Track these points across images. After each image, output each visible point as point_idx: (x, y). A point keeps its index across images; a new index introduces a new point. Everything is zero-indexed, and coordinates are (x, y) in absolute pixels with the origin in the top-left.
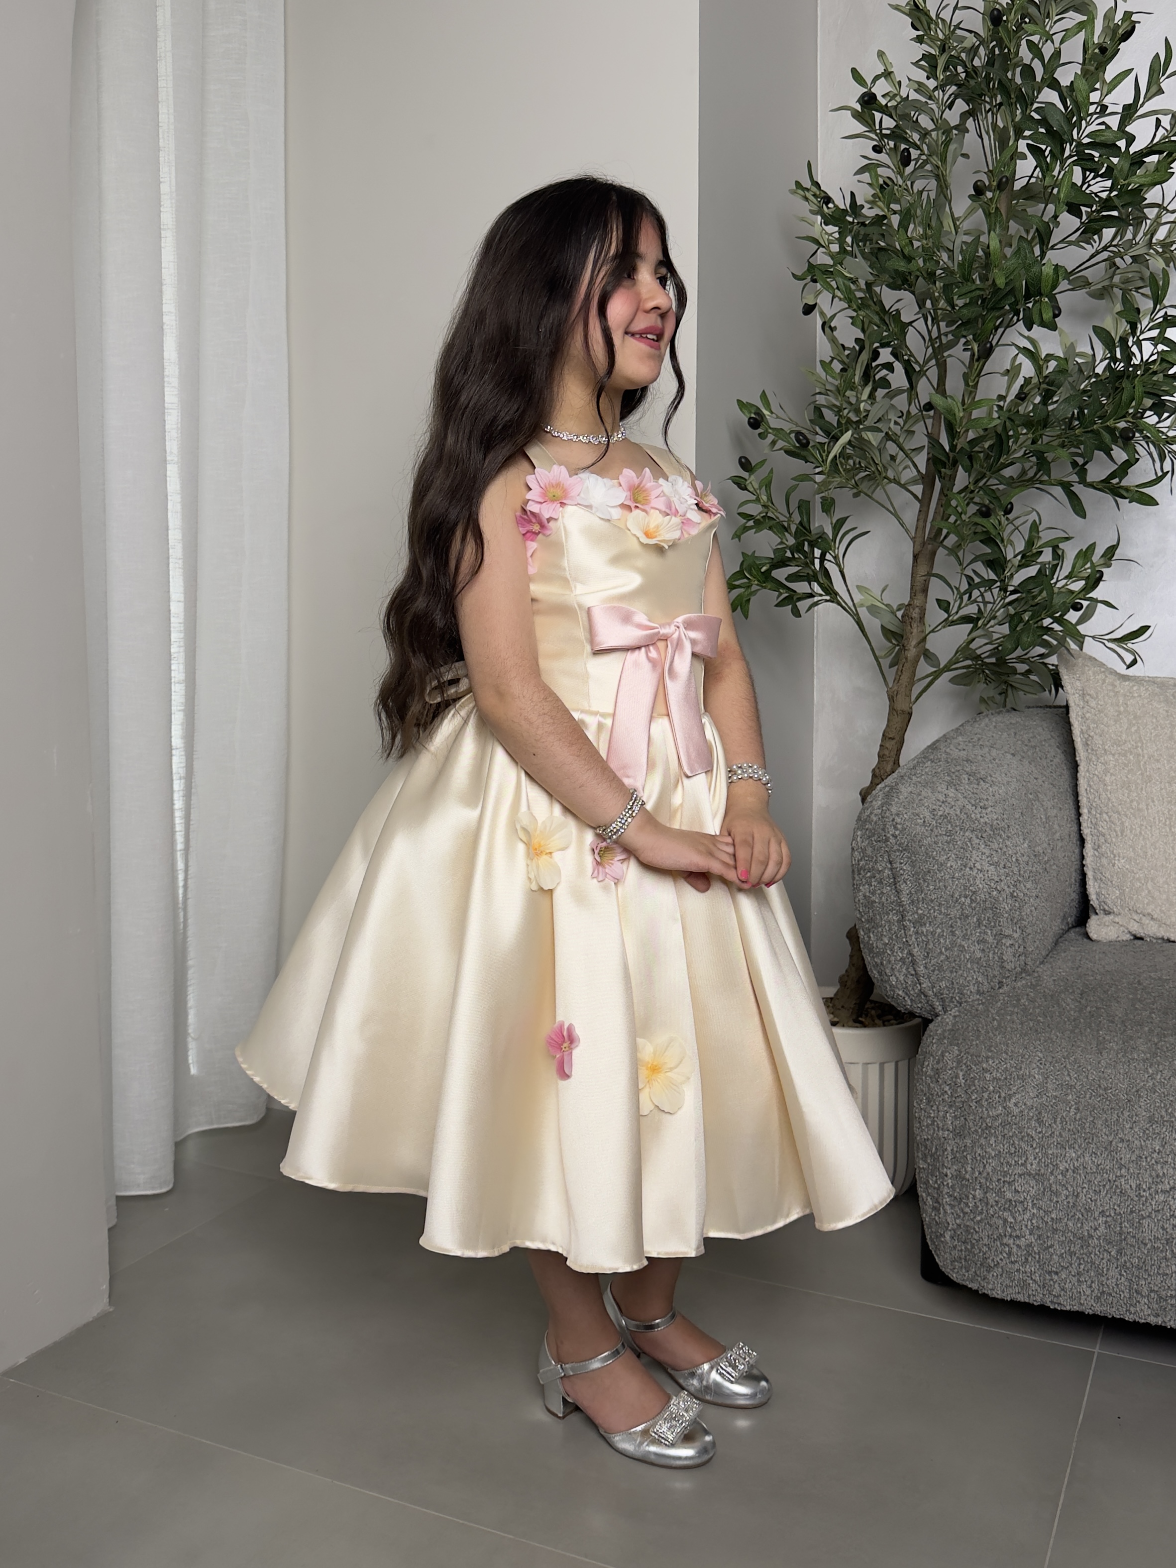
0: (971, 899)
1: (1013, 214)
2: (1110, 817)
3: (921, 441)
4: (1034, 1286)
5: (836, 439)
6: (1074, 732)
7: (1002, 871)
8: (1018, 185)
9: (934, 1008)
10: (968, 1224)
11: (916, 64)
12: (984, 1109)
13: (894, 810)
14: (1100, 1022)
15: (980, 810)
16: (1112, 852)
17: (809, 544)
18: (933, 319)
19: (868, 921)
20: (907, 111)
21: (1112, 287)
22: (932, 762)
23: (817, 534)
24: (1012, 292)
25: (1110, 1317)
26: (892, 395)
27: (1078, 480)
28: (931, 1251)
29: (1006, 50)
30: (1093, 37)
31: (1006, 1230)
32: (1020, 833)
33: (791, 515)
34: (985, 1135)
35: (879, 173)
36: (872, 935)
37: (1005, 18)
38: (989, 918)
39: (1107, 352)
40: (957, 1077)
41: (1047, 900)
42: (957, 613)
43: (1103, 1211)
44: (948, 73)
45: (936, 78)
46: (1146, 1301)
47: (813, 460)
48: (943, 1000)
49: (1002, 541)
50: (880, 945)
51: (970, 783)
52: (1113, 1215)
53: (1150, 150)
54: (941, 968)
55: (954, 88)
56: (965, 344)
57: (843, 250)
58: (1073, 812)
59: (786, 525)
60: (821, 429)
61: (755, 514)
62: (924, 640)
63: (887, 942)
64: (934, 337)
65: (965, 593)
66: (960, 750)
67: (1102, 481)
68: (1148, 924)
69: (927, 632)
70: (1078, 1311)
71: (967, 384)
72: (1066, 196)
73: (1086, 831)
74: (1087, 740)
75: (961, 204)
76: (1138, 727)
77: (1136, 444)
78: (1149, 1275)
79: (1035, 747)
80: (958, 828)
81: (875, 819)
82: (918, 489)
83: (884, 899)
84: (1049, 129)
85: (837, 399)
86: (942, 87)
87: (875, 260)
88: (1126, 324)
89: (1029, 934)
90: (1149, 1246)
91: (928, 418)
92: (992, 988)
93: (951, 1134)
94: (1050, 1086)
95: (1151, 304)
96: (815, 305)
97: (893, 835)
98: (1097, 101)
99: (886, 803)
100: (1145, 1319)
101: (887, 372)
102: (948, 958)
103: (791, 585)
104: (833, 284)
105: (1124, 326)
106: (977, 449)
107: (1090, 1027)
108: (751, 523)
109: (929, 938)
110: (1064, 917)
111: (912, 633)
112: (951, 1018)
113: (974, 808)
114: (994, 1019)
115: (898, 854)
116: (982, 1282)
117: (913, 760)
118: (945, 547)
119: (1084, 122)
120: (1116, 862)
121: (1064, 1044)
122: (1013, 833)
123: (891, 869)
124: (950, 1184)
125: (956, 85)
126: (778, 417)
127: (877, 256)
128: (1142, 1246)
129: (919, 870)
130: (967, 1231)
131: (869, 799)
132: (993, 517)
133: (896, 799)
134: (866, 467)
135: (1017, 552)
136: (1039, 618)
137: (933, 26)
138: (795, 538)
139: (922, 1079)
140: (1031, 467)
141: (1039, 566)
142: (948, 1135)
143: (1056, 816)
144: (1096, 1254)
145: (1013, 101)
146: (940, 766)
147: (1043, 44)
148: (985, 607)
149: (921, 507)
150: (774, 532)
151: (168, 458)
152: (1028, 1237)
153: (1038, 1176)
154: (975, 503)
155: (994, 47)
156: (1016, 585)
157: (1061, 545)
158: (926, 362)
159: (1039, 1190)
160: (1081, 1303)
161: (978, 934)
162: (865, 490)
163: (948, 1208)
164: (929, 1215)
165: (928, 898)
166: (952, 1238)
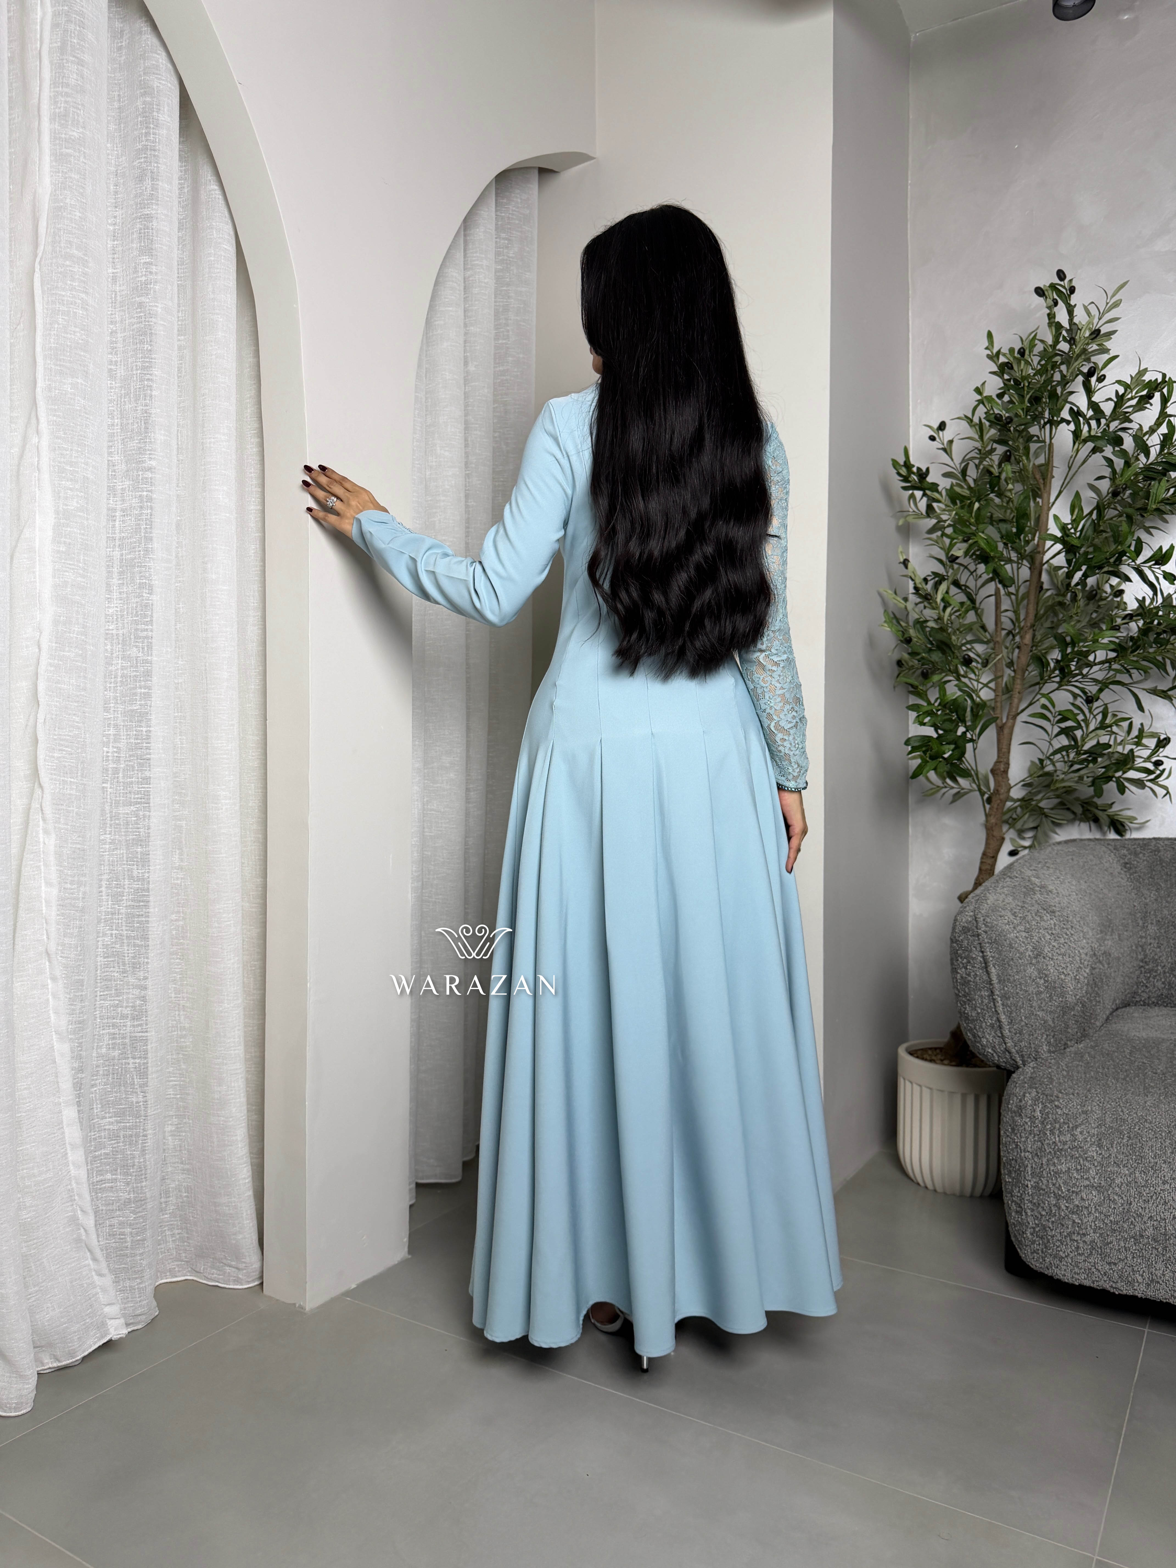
0: (1045, 981)
4: (1097, 1274)
7: (1068, 960)
9: (1016, 1062)
10: (1044, 1223)
12: (1056, 1136)
13: (984, 912)
28: (1014, 1246)
31: (1074, 1229)
34: (1057, 1156)
40: (1035, 1111)
50: (974, 1015)
54: (1021, 1032)
63: (980, 1011)
83: (977, 979)
94: (1108, 1119)
97: (984, 931)
99: (978, 907)
102: (1026, 1024)
109: (1012, 1008)
112: (1030, 1069)
115: (987, 945)
116: (1056, 1270)
121: (1118, 1089)
123: (983, 957)
124: (1030, 1193)
129: (1004, 958)
130: (1044, 1230)
131: (965, 901)
142: (1029, 1156)
152: (1092, 1235)
160: (1135, 1289)
163: (1029, 1211)
164: (1013, 1217)
165: (1012, 979)
166: (1032, 1234)
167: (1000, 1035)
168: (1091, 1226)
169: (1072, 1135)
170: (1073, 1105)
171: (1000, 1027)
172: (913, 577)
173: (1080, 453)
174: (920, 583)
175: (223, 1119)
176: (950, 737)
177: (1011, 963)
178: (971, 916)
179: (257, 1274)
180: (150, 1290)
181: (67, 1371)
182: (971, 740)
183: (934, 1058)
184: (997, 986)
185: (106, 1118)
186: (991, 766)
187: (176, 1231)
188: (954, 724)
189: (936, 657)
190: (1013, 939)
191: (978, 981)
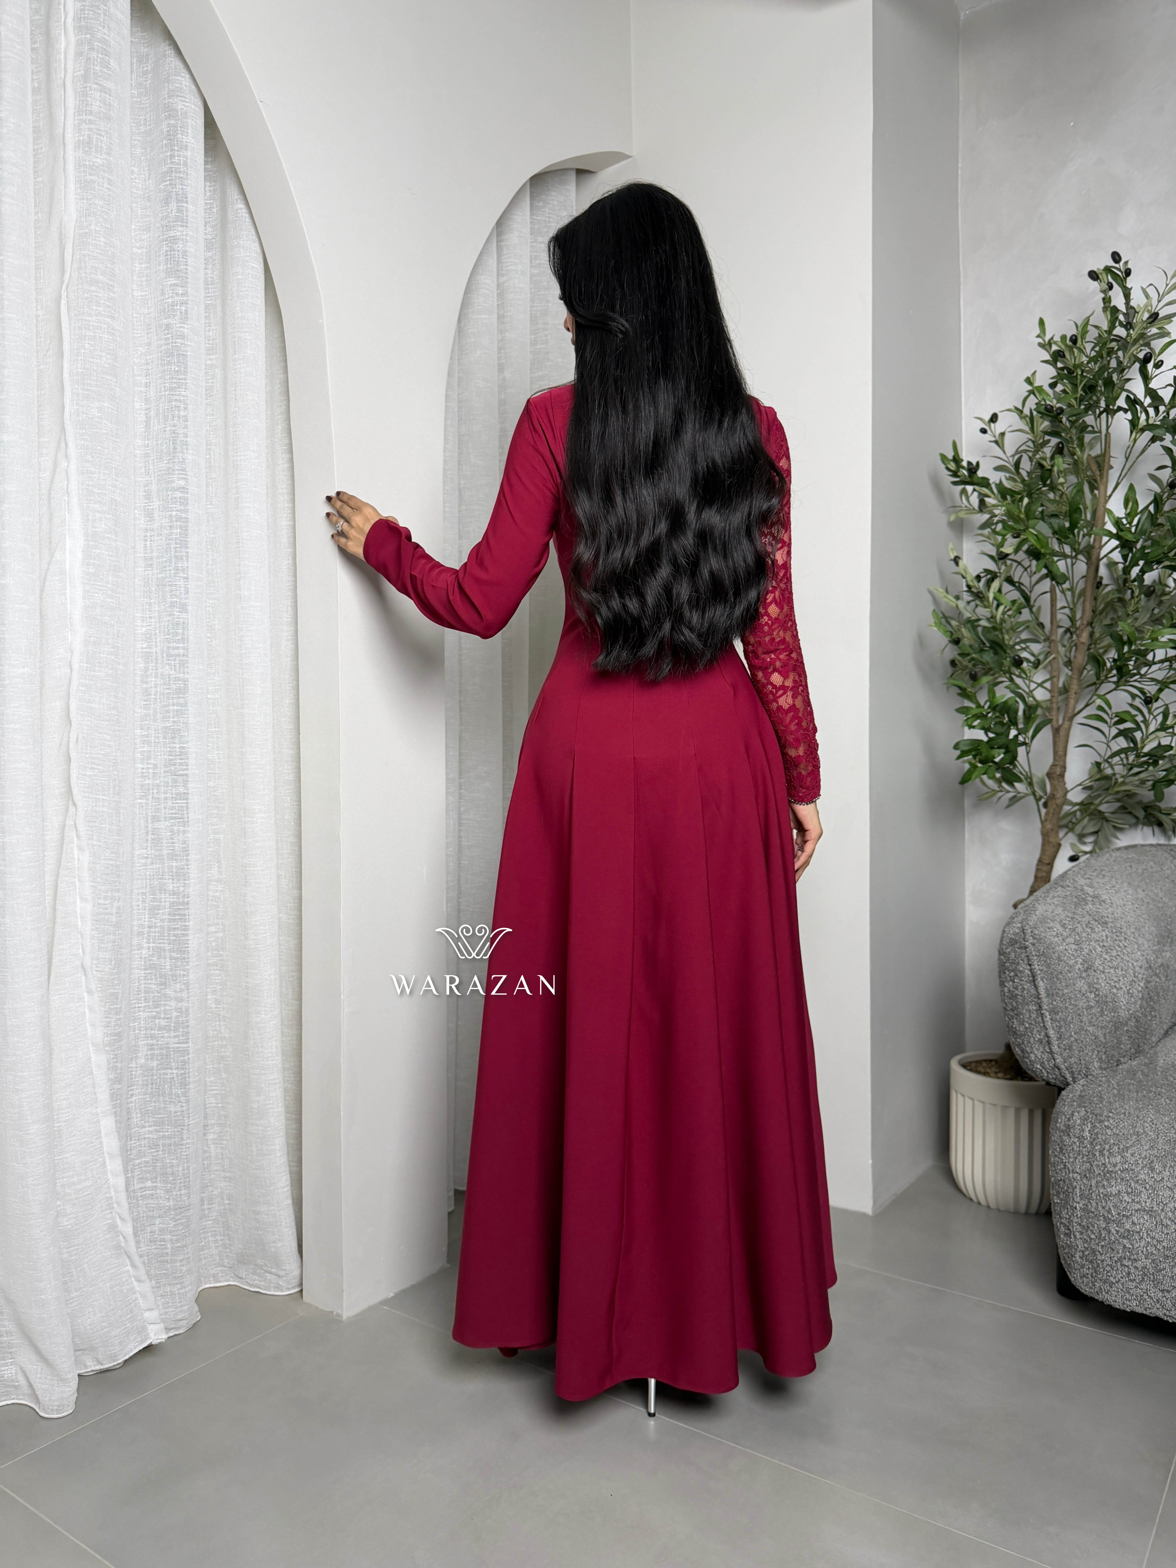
0: (1096, 995)
4: (1149, 1301)
9: (1065, 1079)
10: (1094, 1247)
12: (1106, 1158)
13: (1032, 923)
28: (1064, 1269)
31: (1125, 1254)
34: (1107, 1178)
40: (1084, 1131)
50: (1022, 1029)
54: (1071, 1048)
63: (1027, 1026)
83: (1025, 993)
102: (1076, 1040)
109: (1061, 1023)
112: (1080, 1086)
115: (1035, 958)
116: (1105, 1295)
123: (1030, 970)
124: (1079, 1216)
129: (1052, 971)
130: (1093, 1253)
142: (1077, 1177)
152: (1143, 1260)
163: (1077, 1234)
164: (1062, 1240)
165: (1060, 993)
166: (1081, 1258)
167: (1048, 1051)
168: (1142, 1252)
169: (1122, 1157)
170: (1124, 1126)
171: (1049, 1043)
172: (964, 574)
173: (1138, 442)
174: (972, 581)
175: (261, 1128)
176: (1002, 740)
177: (1060, 976)
178: (1018, 928)
179: (296, 1281)
180: (192, 1295)
181: (108, 1374)
182: (1024, 744)
183: (988, 1070)
184: (1045, 1000)
185: (145, 1127)
186: (1046, 769)
187: (219, 1238)
188: (1005, 727)
189: (988, 657)
190: (1061, 952)
191: (1026, 995)
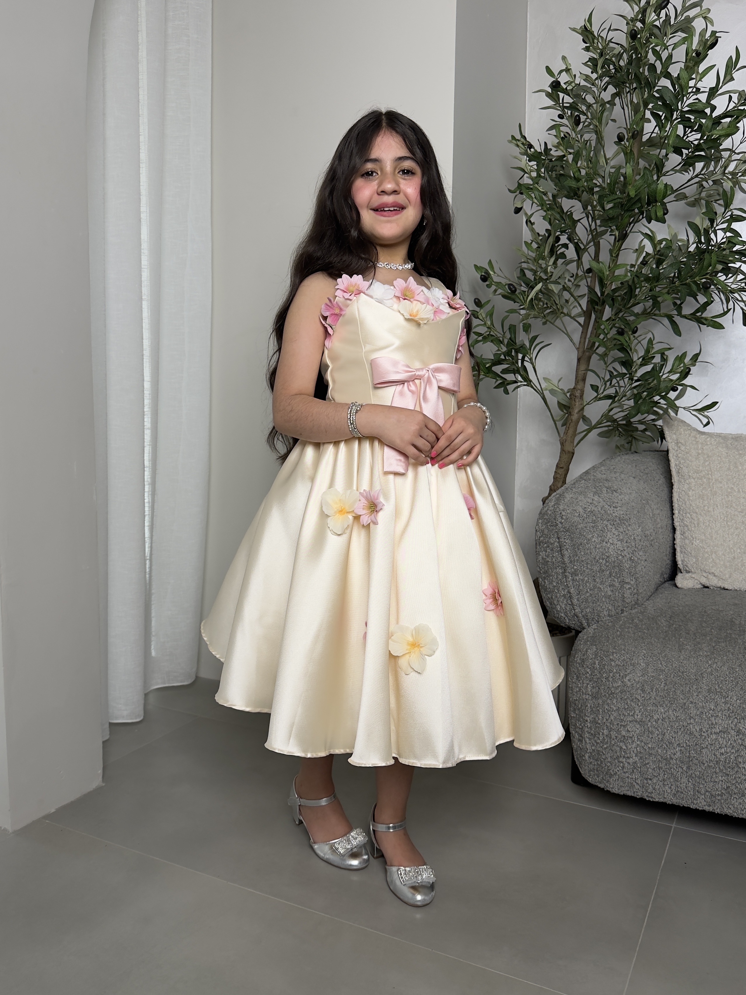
0: (606, 561)
1: (641, 155)
2: (691, 515)
3: (584, 290)
4: (637, 787)
5: (532, 288)
6: (671, 465)
7: (625, 544)
8: (645, 138)
9: (582, 624)
10: (599, 749)
11: (585, 64)
12: (610, 683)
13: (561, 507)
14: (681, 634)
15: (613, 508)
16: (692, 536)
17: (515, 351)
18: (592, 218)
19: (544, 573)
20: (579, 92)
21: (700, 200)
22: (585, 481)
23: (519, 345)
24: (639, 200)
25: (682, 806)
26: (567, 263)
27: (677, 313)
28: (577, 765)
29: (639, 56)
30: (692, 46)
31: (621, 753)
32: (637, 523)
33: (504, 333)
34: (610, 698)
35: (561, 129)
36: (546, 581)
37: (639, 36)
38: (616, 572)
39: (697, 238)
40: (595, 663)
41: (651, 563)
42: (603, 393)
43: (679, 744)
44: (604, 70)
45: (597, 73)
46: (703, 797)
47: (519, 301)
48: (588, 619)
49: (631, 350)
50: (551, 587)
51: (607, 492)
52: (685, 746)
53: (725, 115)
54: (587, 600)
55: (607, 79)
56: (610, 232)
57: (539, 175)
58: (669, 512)
59: (501, 340)
60: (524, 282)
61: (483, 333)
62: (583, 409)
63: (555, 585)
64: (592, 229)
65: (608, 381)
66: (602, 474)
67: (691, 314)
68: (712, 579)
69: (585, 405)
70: (663, 802)
71: (611, 255)
72: (673, 142)
73: (677, 524)
74: (679, 470)
75: (611, 149)
76: (710, 463)
77: (712, 293)
78: (705, 782)
79: (647, 474)
80: (599, 519)
81: (550, 513)
82: (582, 320)
83: (554, 560)
84: (664, 103)
85: (534, 265)
86: (600, 77)
87: (558, 181)
88: (708, 221)
89: (640, 582)
90: (706, 765)
91: (589, 278)
92: (617, 613)
93: (590, 697)
94: (650, 670)
95: (723, 209)
96: (522, 208)
97: (560, 522)
98: (693, 86)
99: (557, 503)
100: (702, 808)
101: (565, 250)
102: (591, 595)
103: (503, 376)
104: (533, 195)
105: (707, 223)
106: (616, 294)
107: (675, 636)
108: (480, 338)
109: (580, 583)
110: (662, 574)
111: (575, 405)
112: (592, 630)
113: (609, 507)
114: (618, 631)
115: (563, 533)
116: (606, 784)
117: (574, 480)
118: (597, 354)
119: (685, 98)
120: (694, 542)
121: (659, 646)
122: (632, 522)
123: (559, 542)
124: (589, 726)
125: (608, 77)
126: (498, 276)
127: (559, 179)
128: (702, 765)
129: (575, 543)
130: (598, 754)
131: (547, 502)
132: (625, 335)
133: (563, 502)
134: (551, 307)
135: (639, 356)
136: (652, 396)
137: (596, 41)
138: (507, 348)
139: (574, 665)
140: (650, 307)
141: (652, 365)
142: (588, 697)
143: (659, 514)
144: (674, 769)
145: (643, 86)
146: (590, 483)
147: (662, 52)
148: (620, 389)
149: (583, 330)
150: (494, 344)
151: (143, 297)
152: (634, 758)
153: (641, 723)
154: (616, 327)
155: (632, 54)
156: (639, 376)
157: (666, 353)
158: (588, 243)
159: (642, 730)
160: (665, 798)
161: (609, 581)
162: (550, 320)
163: (587, 740)
164: (576, 744)
165: (580, 560)
166: (589, 757)
167: (570, 603)
170: (624, 659)
171: (571, 597)
177: (581, 547)
184: (569, 565)
190: (582, 529)
